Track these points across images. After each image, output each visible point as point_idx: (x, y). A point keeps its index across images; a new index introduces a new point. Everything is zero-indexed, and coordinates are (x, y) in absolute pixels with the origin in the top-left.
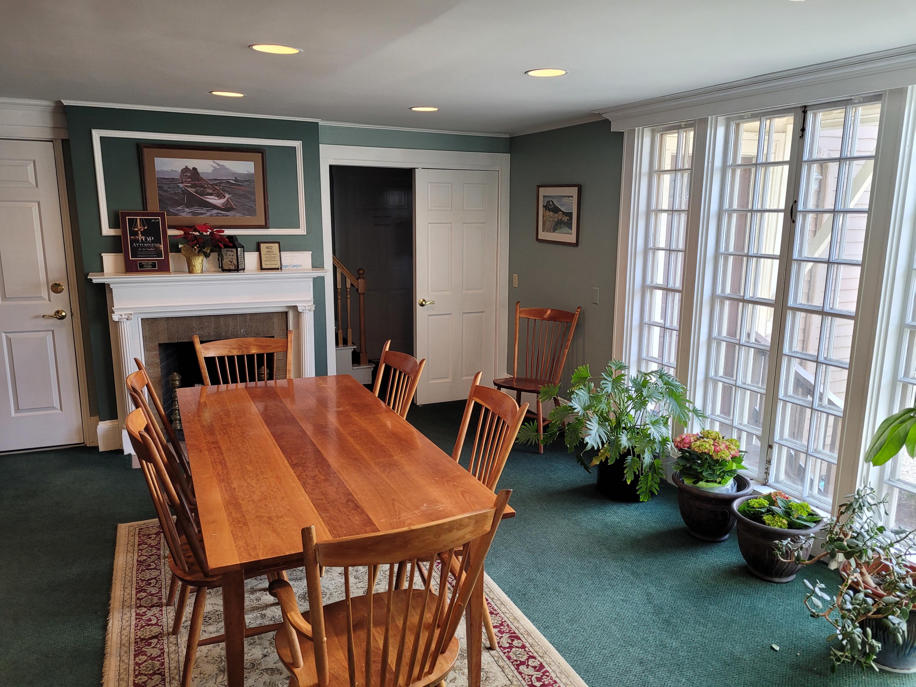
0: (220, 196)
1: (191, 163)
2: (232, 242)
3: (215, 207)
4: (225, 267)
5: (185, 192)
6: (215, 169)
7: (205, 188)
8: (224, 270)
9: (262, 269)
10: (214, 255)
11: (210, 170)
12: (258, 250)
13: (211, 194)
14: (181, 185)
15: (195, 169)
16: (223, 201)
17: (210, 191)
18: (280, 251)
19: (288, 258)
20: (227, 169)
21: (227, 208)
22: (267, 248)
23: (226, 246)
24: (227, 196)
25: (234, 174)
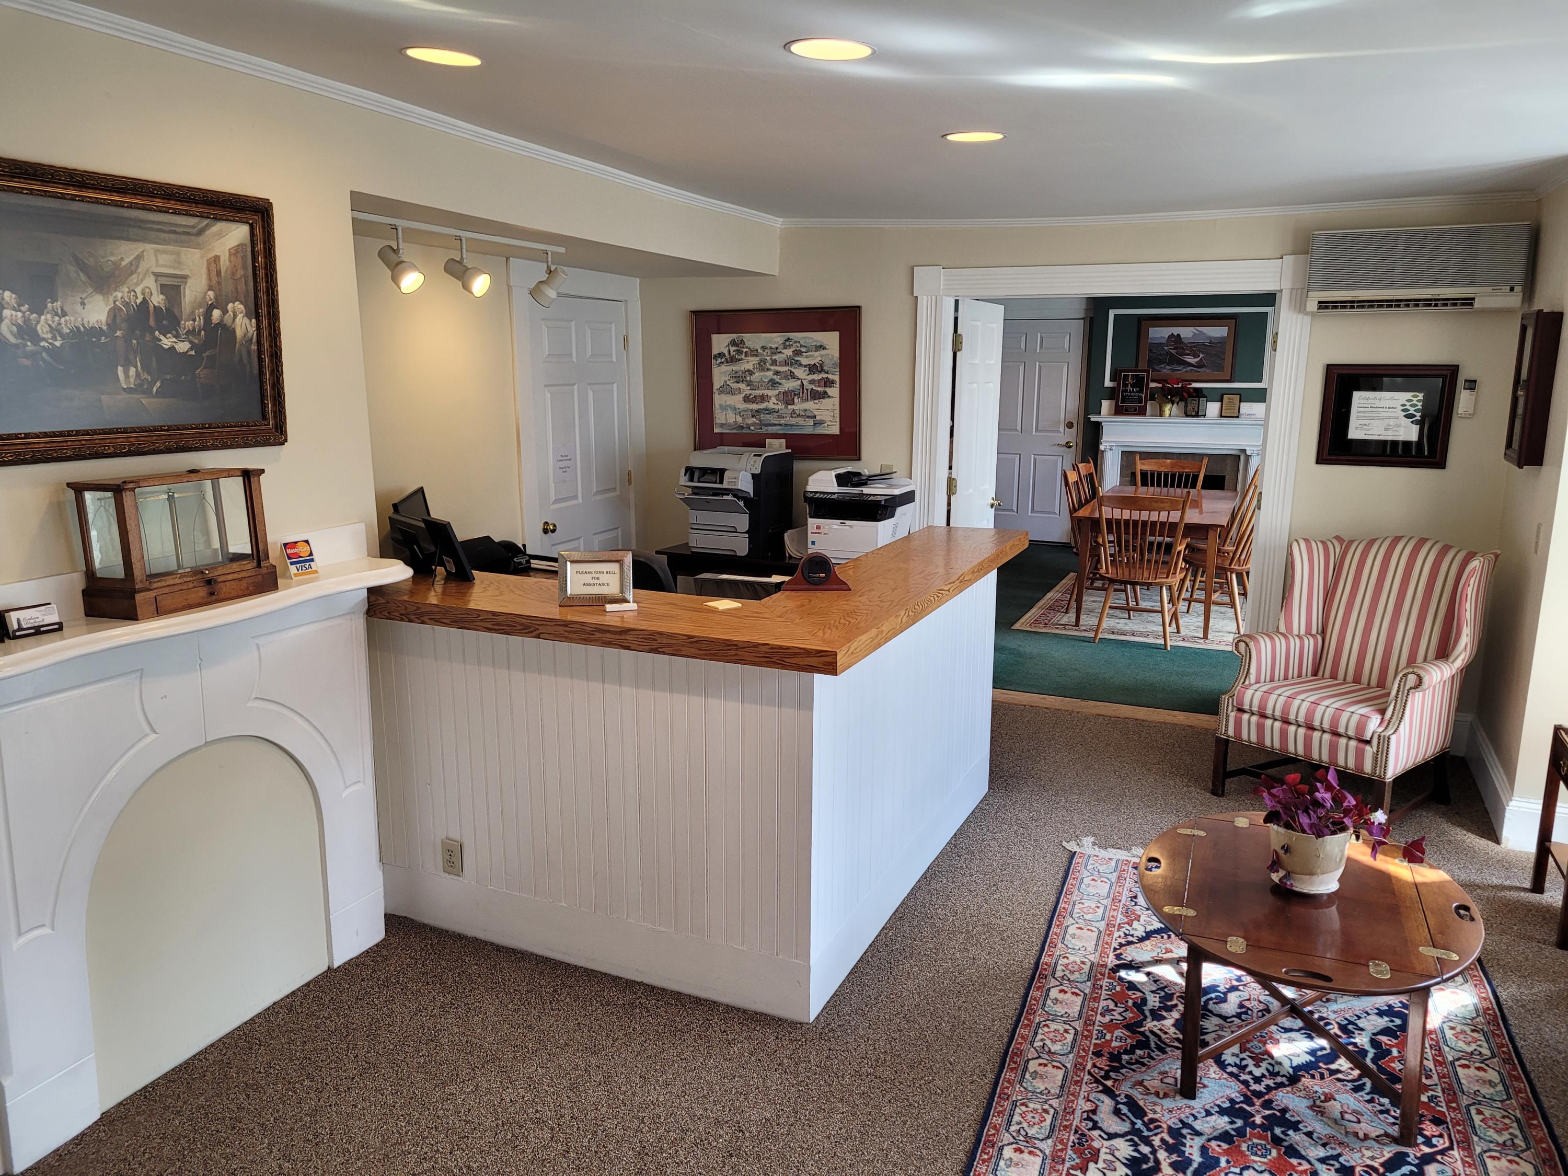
0: (1195, 356)
1: (1176, 331)
2: (1199, 393)
3: (1190, 365)
4: (1189, 413)
5: (1169, 353)
6: (1195, 334)
7: (1183, 349)
8: (1187, 416)
9: (1221, 416)
10: (1182, 404)
11: (1190, 335)
12: (1221, 401)
13: (1188, 355)
14: (1166, 348)
15: (1179, 335)
16: (1197, 360)
17: (1188, 352)
18: (1240, 402)
19: (1246, 407)
20: (1204, 334)
21: (1200, 365)
22: (1229, 399)
23: (1190, 396)
24: (1201, 356)
25: (1210, 337)
